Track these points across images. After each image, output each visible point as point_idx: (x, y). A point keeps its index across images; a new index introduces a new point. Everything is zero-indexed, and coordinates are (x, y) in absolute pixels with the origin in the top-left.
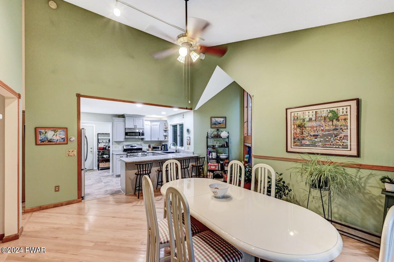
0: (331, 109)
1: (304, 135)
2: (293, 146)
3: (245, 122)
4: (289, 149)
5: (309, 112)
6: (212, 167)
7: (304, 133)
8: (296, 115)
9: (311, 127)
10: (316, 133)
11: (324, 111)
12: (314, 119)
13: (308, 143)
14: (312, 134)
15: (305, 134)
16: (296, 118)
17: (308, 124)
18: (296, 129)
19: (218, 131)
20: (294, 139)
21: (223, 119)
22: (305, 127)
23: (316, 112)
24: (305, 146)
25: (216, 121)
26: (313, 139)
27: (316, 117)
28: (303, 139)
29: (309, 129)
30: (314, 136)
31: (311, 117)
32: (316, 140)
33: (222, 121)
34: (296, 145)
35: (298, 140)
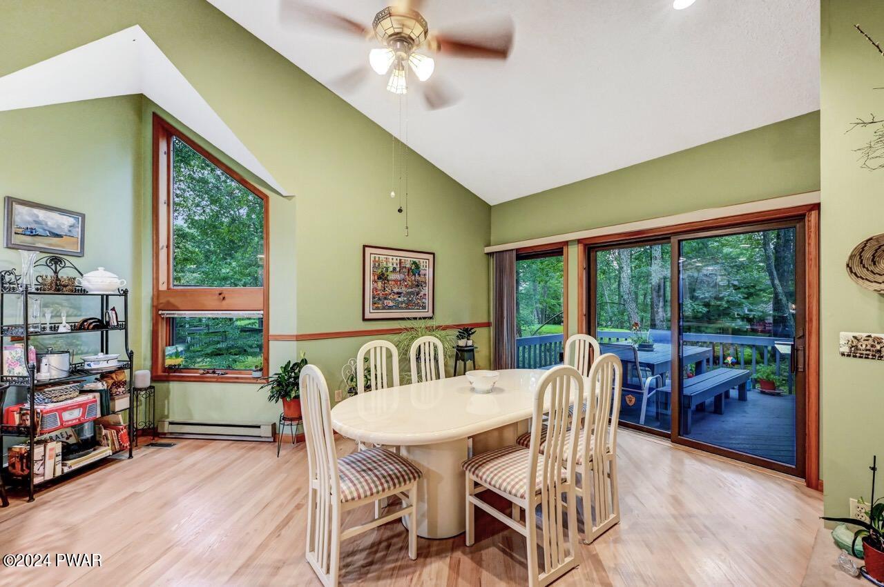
0: (414, 260)
1: (386, 292)
2: (373, 309)
3: (162, 249)
4: (368, 316)
5: (393, 259)
6: (67, 416)
7: (387, 289)
8: (377, 259)
9: (394, 281)
10: (400, 291)
11: (408, 259)
12: (398, 269)
13: (391, 304)
14: (396, 290)
15: (388, 291)
16: (377, 264)
17: (392, 277)
18: (376, 282)
19: (56, 263)
20: (374, 298)
21: (71, 221)
22: (388, 281)
23: (400, 260)
24: (388, 309)
25: (37, 222)
26: (397, 298)
27: (400, 267)
28: (386, 299)
29: (393, 283)
30: (398, 293)
31: (395, 266)
32: (400, 299)
33: (66, 228)
34: (377, 308)
35: (379, 299)
